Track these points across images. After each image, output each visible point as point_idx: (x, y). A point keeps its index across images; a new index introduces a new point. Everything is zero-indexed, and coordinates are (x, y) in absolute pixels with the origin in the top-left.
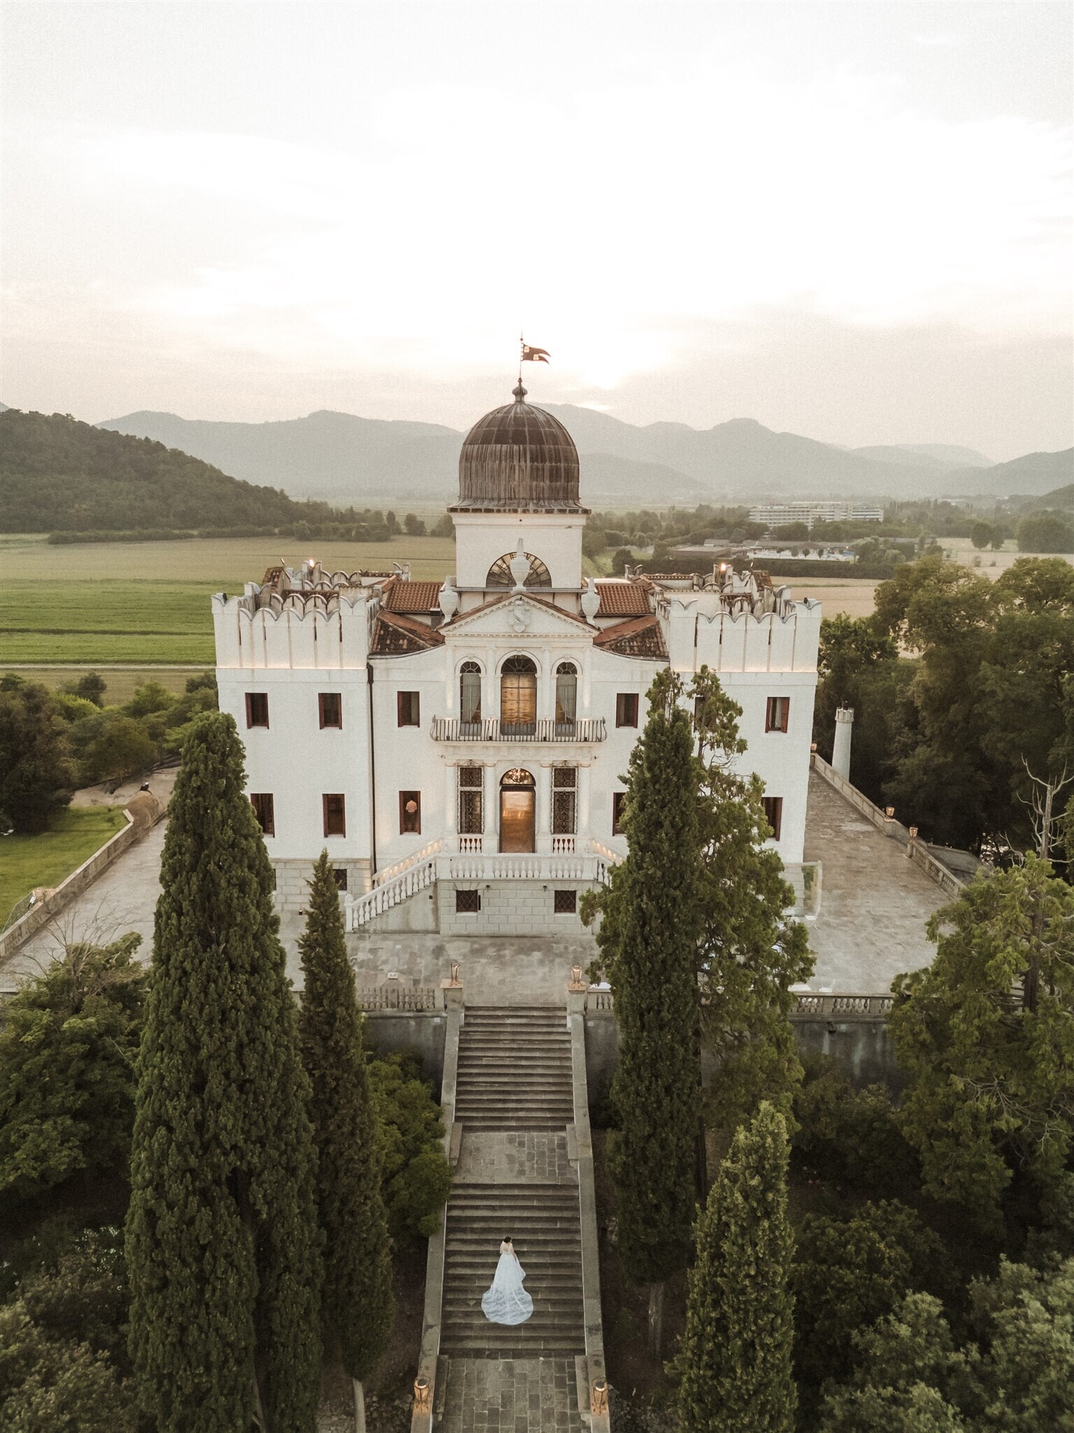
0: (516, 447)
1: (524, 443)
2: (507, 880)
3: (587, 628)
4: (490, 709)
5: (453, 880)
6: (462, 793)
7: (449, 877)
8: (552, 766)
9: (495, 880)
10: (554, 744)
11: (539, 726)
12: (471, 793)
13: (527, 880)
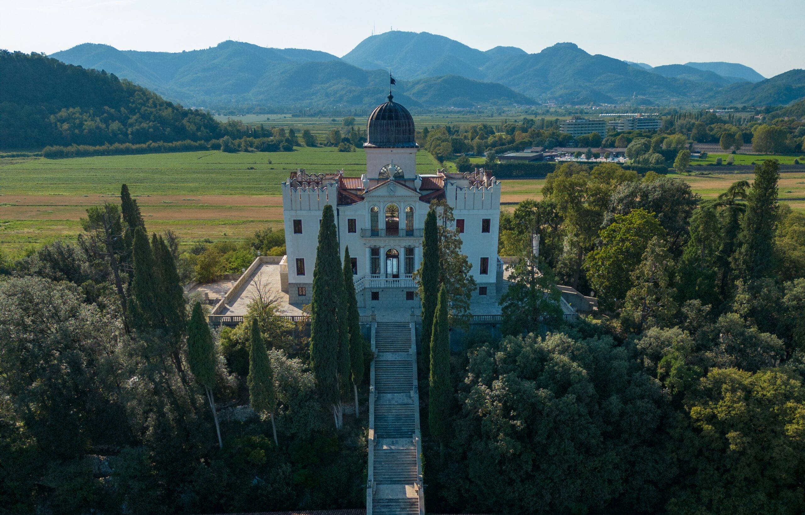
0: (389, 121)
1: (393, 119)
2: (389, 288)
3: (417, 193)
4: (382, 225)
5: (371, 288)
6: (372, 258)
7: (369, 286)
8: (405, 247)
9: (385, 288)
10: (406, 238)
11: (400, 231)
12: (375, 258)
13: (396, 288)
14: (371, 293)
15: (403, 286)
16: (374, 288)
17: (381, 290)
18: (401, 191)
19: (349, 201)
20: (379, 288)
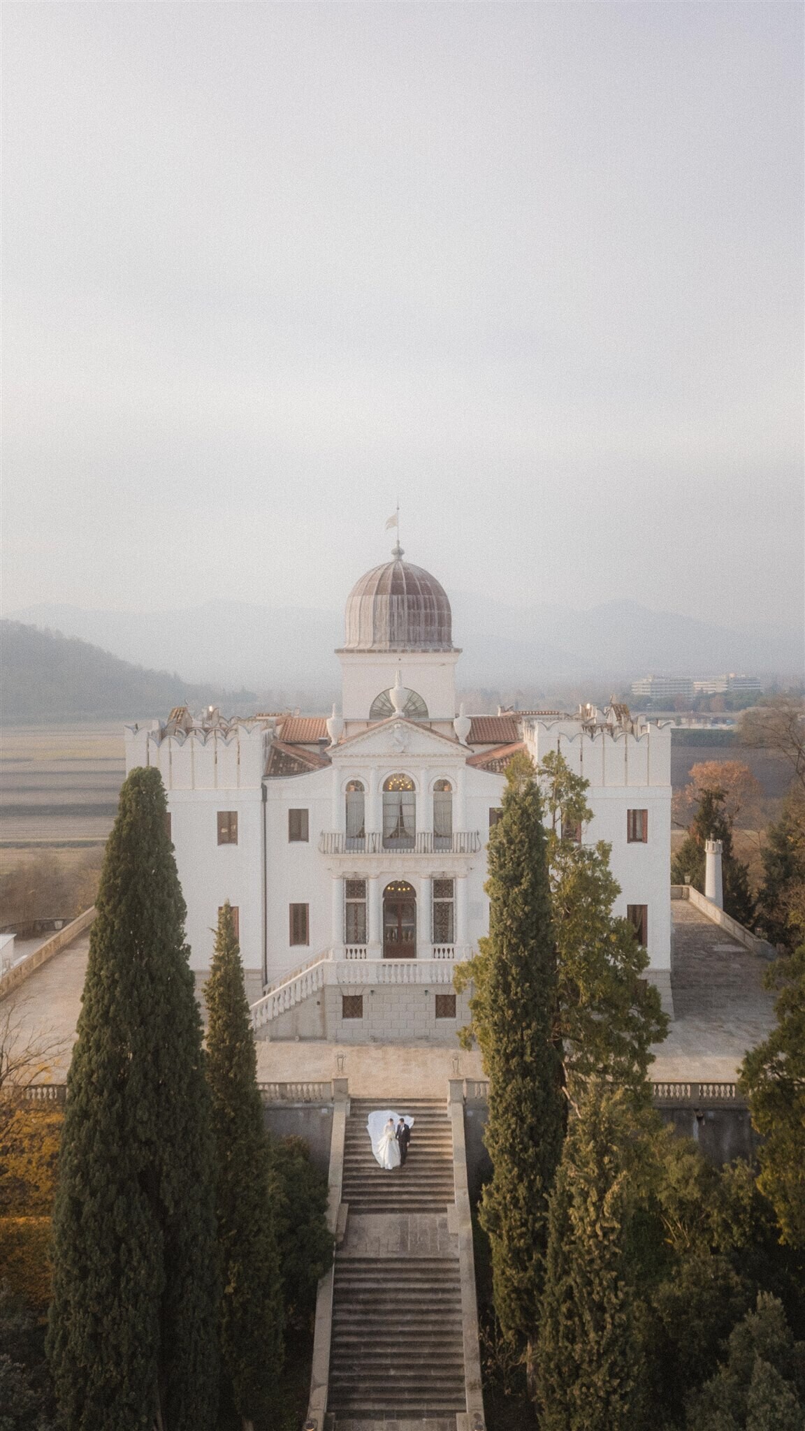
2: (390, 985)
3: (460, 748)
4: (373, 823)
5: (339, 986)
6: (348, 905)
7: (335, 982)
8: (431, 877)
9: (379, 985)
10: (432, 856)
11: (418, 839)
12: (356, 904)
13: (409, 985)
14: (341, 999)
15: (426, 979)
16: (350, 986)
17: (368, 991)
18: (424, 743)
19: (295, 766)
20: (364, 986)
